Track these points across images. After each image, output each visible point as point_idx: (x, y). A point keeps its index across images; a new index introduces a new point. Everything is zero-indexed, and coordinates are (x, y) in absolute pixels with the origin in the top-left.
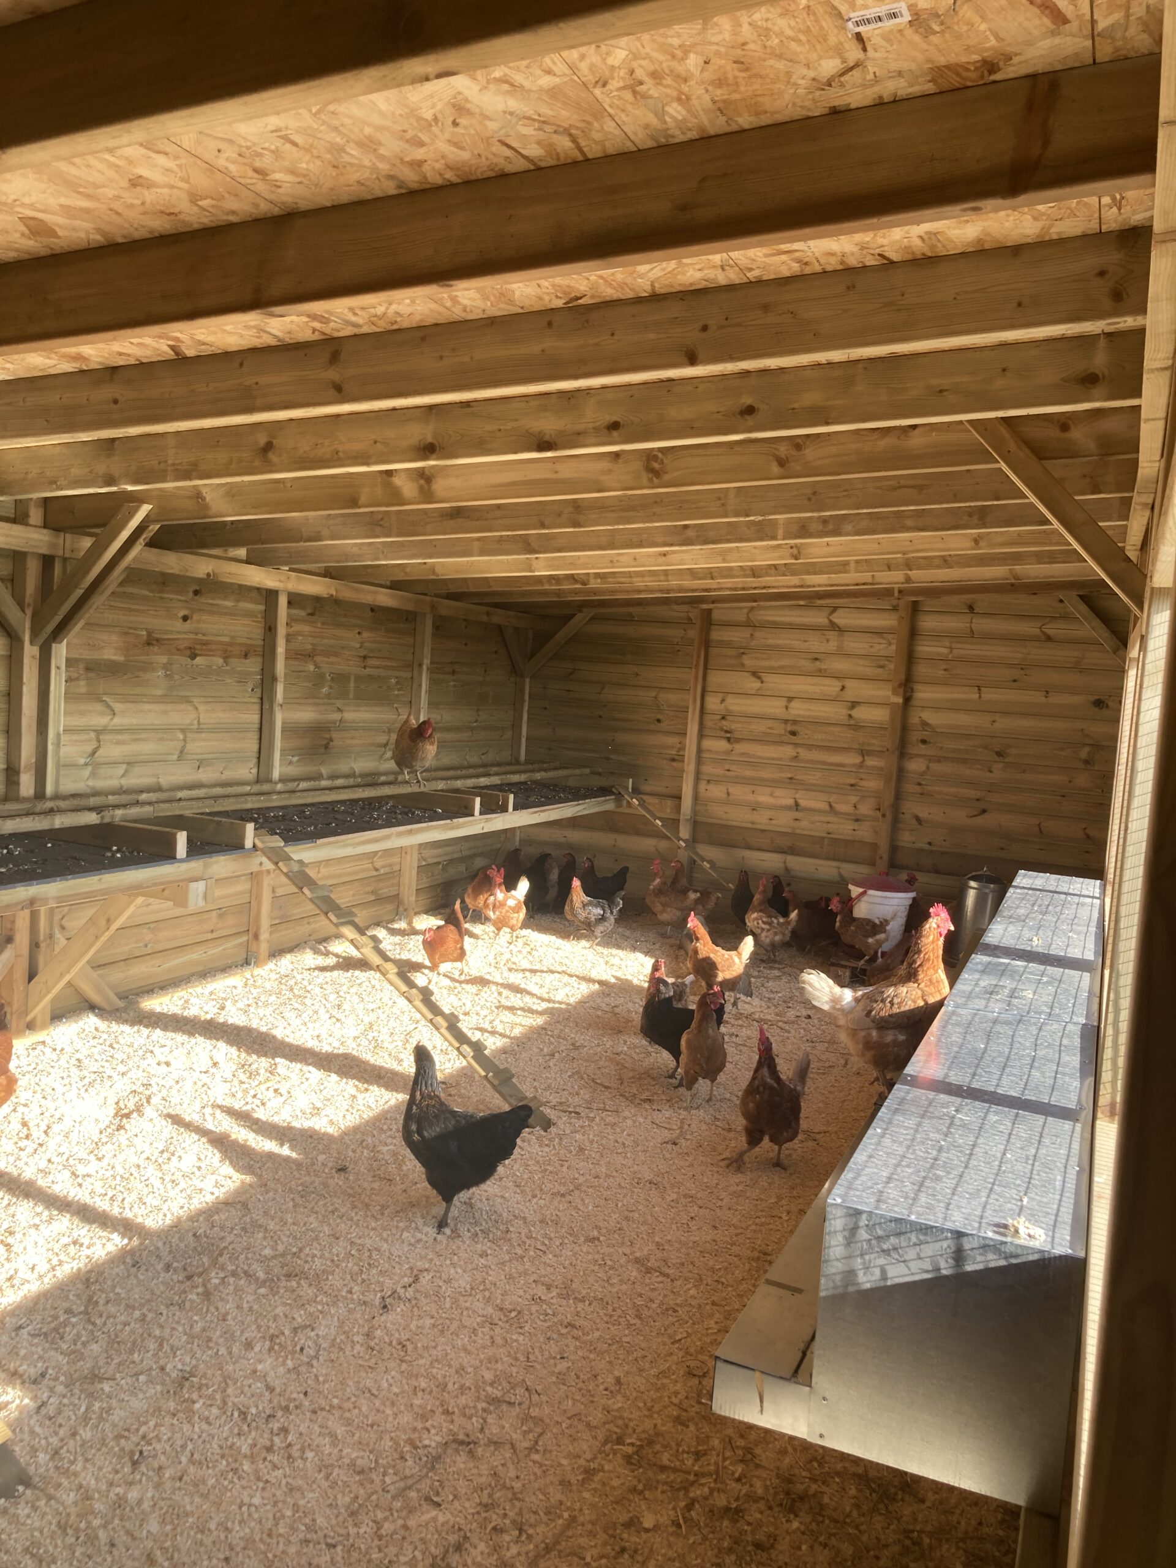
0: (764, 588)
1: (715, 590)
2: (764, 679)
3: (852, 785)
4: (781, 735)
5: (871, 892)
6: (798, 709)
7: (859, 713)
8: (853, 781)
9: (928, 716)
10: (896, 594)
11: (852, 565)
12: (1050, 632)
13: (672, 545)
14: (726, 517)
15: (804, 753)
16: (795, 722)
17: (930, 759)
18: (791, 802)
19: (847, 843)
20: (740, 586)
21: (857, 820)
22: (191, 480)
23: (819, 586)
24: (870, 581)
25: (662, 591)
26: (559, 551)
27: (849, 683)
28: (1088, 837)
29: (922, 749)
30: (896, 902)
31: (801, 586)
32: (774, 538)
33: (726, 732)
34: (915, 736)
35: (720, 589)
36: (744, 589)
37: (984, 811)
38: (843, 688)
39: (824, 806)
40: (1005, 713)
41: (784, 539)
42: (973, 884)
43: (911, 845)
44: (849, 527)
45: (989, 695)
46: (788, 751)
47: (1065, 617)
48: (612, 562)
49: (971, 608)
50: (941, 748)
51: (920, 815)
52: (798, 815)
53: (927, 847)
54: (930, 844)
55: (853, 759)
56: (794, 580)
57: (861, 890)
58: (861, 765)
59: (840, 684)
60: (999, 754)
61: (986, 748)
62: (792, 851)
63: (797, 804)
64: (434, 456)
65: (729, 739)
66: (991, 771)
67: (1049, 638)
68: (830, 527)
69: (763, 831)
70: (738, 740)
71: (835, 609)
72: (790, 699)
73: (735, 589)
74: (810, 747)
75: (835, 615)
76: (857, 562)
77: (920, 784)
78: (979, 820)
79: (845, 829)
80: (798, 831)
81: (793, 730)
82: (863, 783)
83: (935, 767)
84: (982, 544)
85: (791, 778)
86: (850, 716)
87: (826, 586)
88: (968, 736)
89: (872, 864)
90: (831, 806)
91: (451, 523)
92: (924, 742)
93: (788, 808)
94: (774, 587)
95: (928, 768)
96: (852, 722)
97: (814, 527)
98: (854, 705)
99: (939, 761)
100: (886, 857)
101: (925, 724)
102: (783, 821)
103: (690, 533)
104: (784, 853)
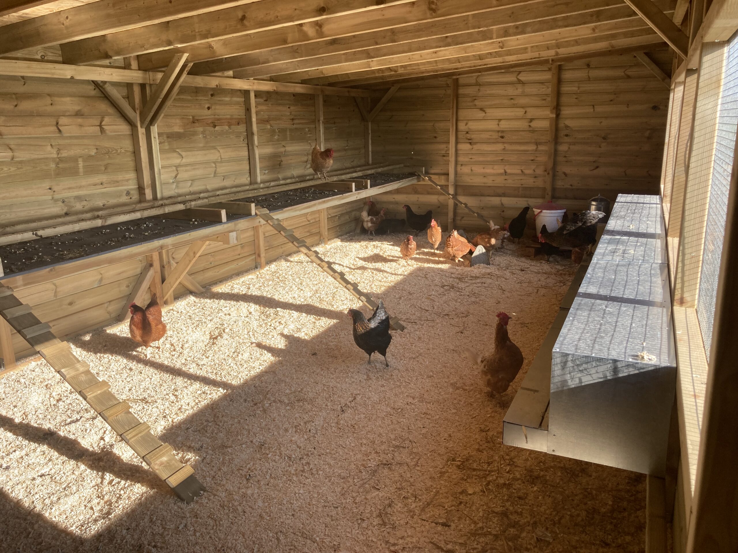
0: (485, 65)
1: (460, 68)
2: (486, 111)
3: (532, 160)
4: (496, 139)
5: (544, 211)
6: (504, 125)
7: (534, 124)
8: (532, 158)
9: (568, 122)
10: (551, 62)
11: (529, 49)
12: (629, 73)
13: (440, 47)
14: (468, 30)
15: (508, 147)
16: (503, 132)
17: (570, 144)
18: (503, 171)
19: (531, 188)
20: (473, 65)
21: (535, 177)
22: (208, 39)
23: (512, 61)
24: (538, 56)
25: (434, 71)
26: (384, 56)
27: (528, 110)
28: (650, 175)
29: (566, 139)
30: (556, 215)
31: (503, 62)
32: (491, 38)
33: (469, 139)
34: (562, 133)
35: (463, 68)
36: (475, 66)
37: (597, 167)
38: (526, 112)
39: (519, 172)
40: (606, 118)
41: (496, 38)
42: (594, 203)
43: (562, 187)
44: (529, 29)
45: (598, 109)
46: (500, 147)
47: (638, 65)
48: (409, 59)
49: (588, 65)
50: (575, 138)
51: (566, 172)
52: (506, 177)
53: (569, 187)
54: (571, 185)
55: (533, 147)
56: (500, 60)
57: (539, 211)
58: (536, 150)
59: (524, 110)
60: (604, 138)
61: (597, 136)
62: (504, 195)
63: (506, 172)
64: (325, 13)
65: (470, 143)
66: (600, 147)
67: (629, 77)
68: (520, 30)
69: (489, 187)
70: (476, 143)
71: (520, 72)
72: (500, 120)
73: (471, 67)
74: (511, 143)
75: (520, 75)
76: (532, 47)
77: (565, 157)
78: (596, 171)
79: (529, 182)
80: (507, 185)
81: (502, 135)
82: (538, 159)
83: (572, 147)
84: (596, 31)
85: (502, 160)
86: (530, 126)
87: (516, 61)
88: (589, 131)
89: (543, 197)
90: (522, 171)
91: (331, 47)
92: (567, 135)
93: (501, 174)
94: (489, 64)
95: (569, 148)
96: (531, 129)
97: (511, 31)
98: (531, 120)
99: (574, 144)
100: (550, 193)
101: (567, 127)
102: (499, 181)
103: (449, 40)
104: (500, 196)
